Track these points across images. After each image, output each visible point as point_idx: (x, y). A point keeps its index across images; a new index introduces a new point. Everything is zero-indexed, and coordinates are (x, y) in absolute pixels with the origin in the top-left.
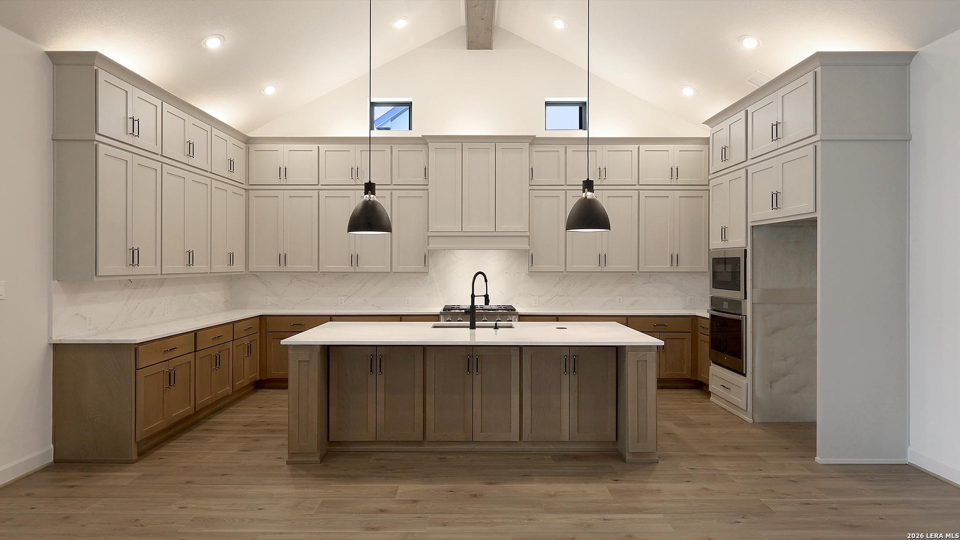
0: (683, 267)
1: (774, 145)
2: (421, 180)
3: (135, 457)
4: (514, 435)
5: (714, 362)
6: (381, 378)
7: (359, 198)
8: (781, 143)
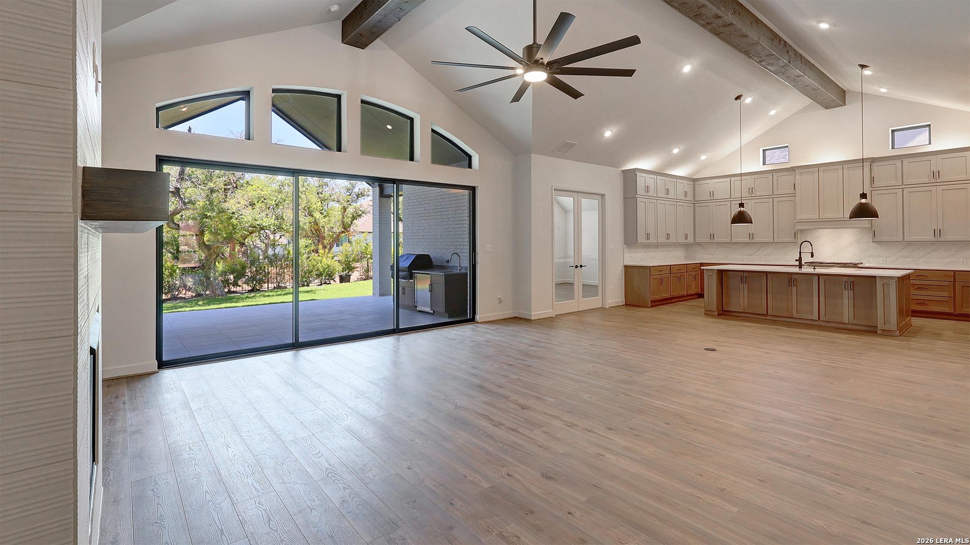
2: (792, 191)
3: (650, 306)
4: (816, 317)
6: (746, 285)
7: (736, 209)
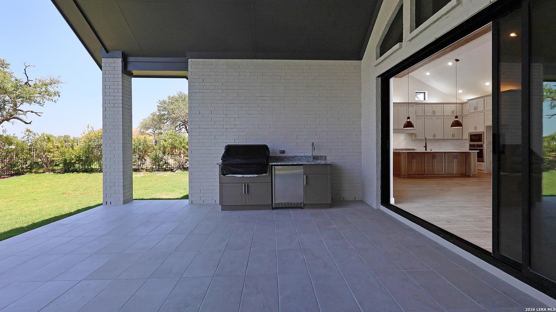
0: (455, 138)
4: (444, 173)
6: (415, 160)
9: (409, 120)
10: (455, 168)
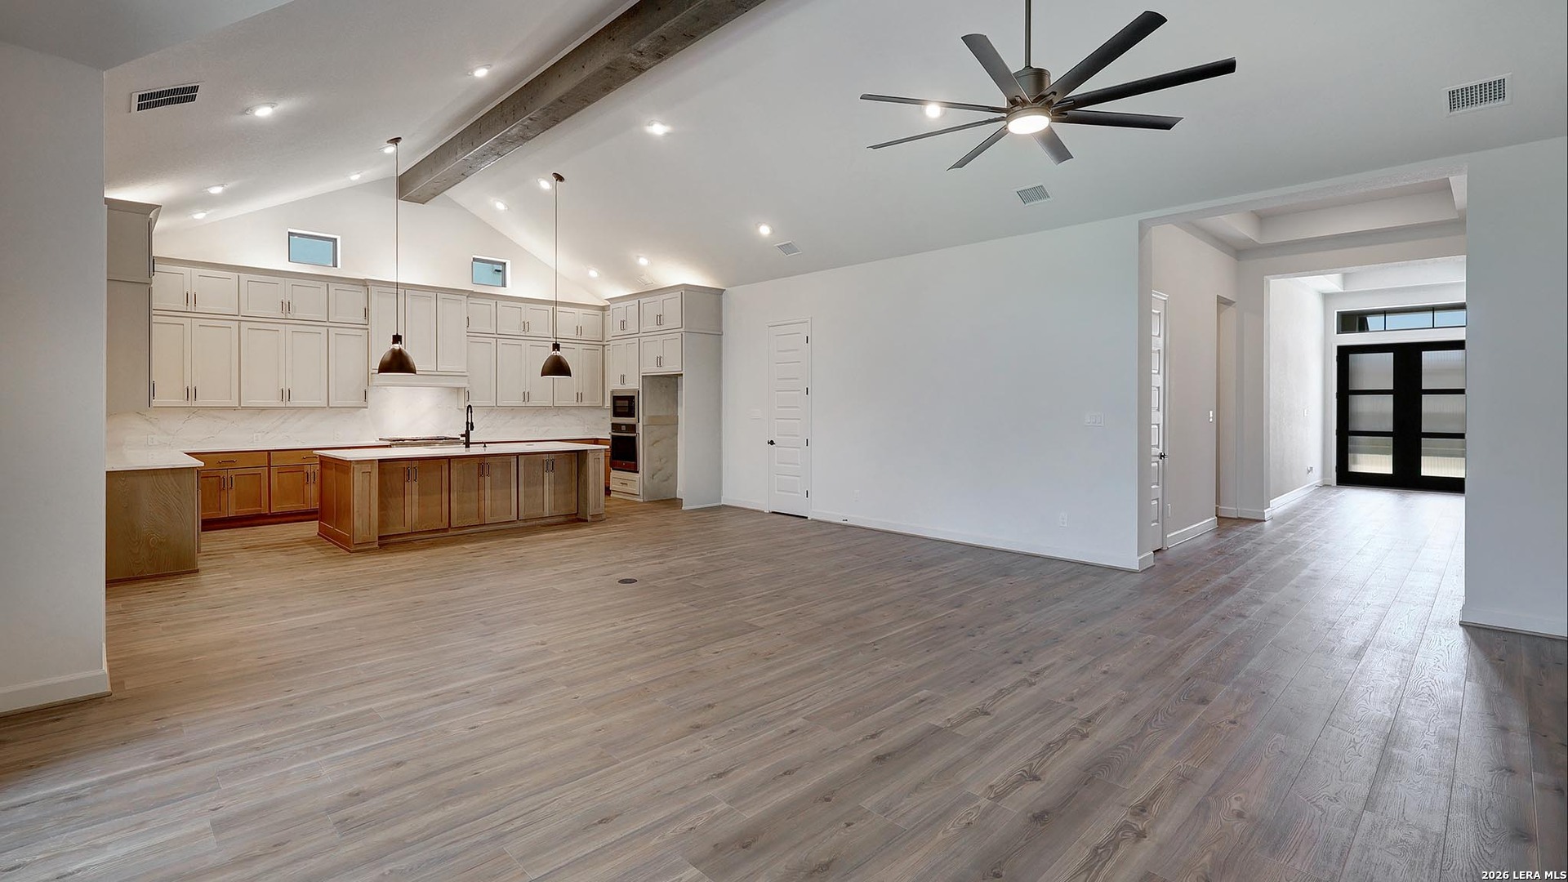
0: (586, 403)
1: (658, 328)
2: (361, 320)
4: (513, 516)
5: (613, 469)
6: (415, 484)
8: (662, 328)
9: (397, 346)
10: (548, 498)
